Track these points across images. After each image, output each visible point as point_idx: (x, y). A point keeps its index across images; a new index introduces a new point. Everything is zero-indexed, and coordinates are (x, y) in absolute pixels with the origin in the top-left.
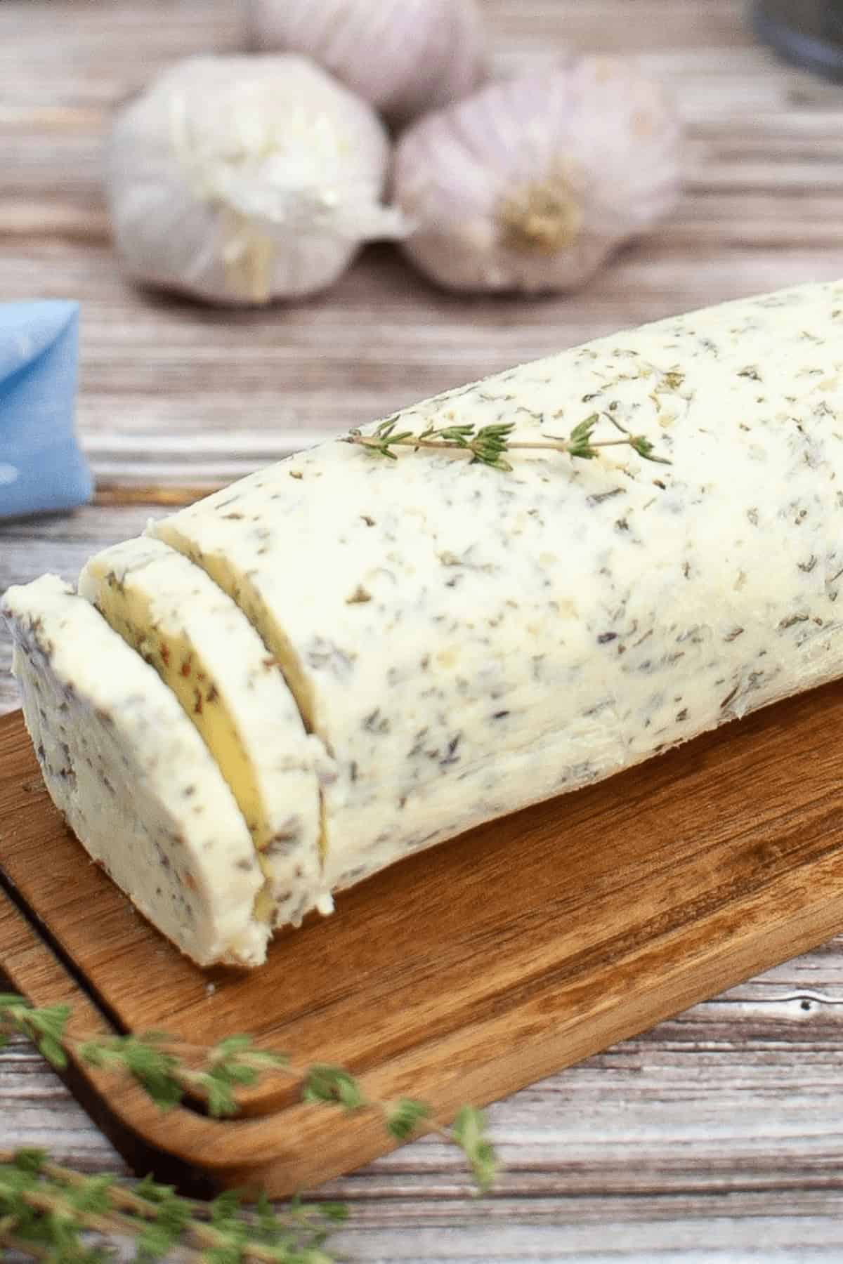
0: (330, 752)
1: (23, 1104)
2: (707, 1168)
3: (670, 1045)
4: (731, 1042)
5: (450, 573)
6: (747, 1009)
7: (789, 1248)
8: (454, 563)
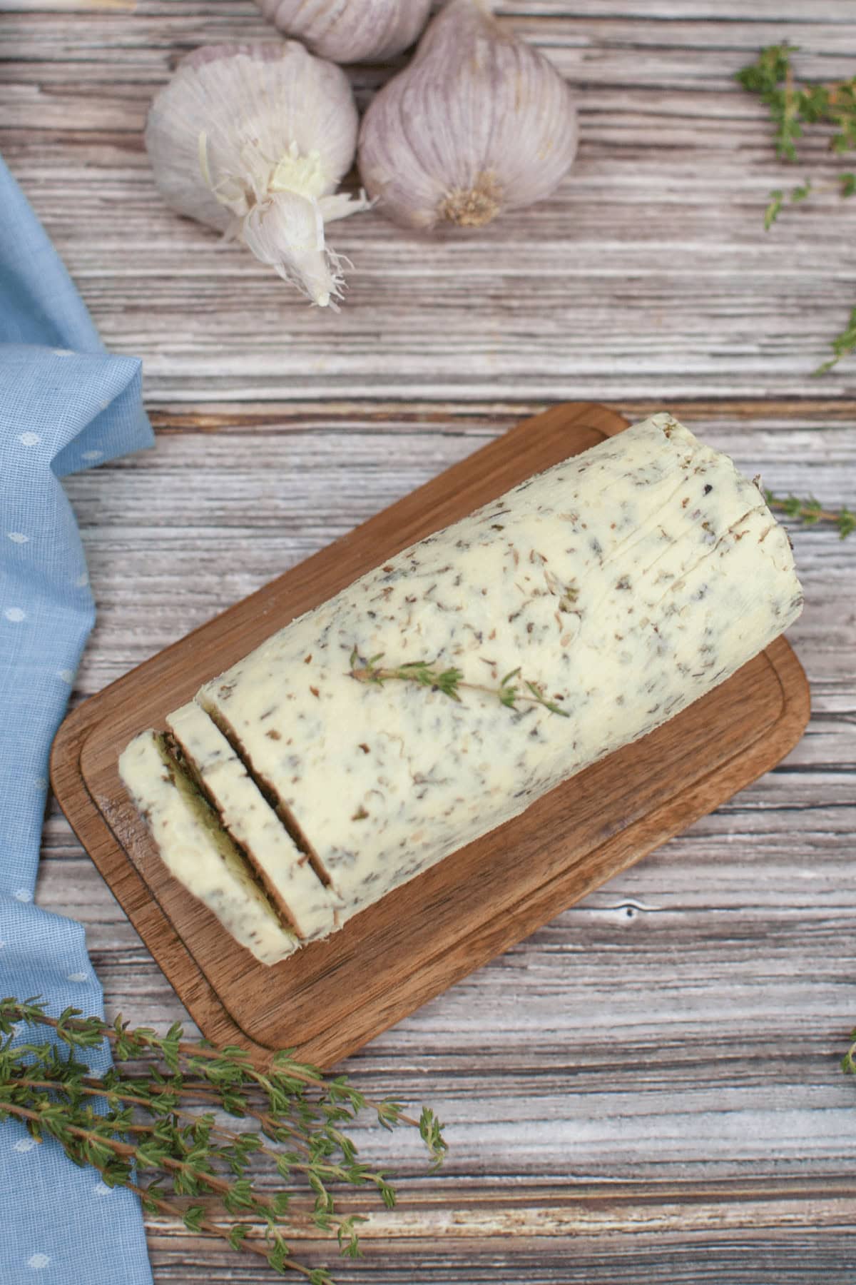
0: (340, 896)
1: (147, 1000)
2: (564, 1052)
3: (546, 947)
4: (583, 944)
5: (419, 788)
6: (594, 915)
7: (611, 1117)
8: (423, 781)
